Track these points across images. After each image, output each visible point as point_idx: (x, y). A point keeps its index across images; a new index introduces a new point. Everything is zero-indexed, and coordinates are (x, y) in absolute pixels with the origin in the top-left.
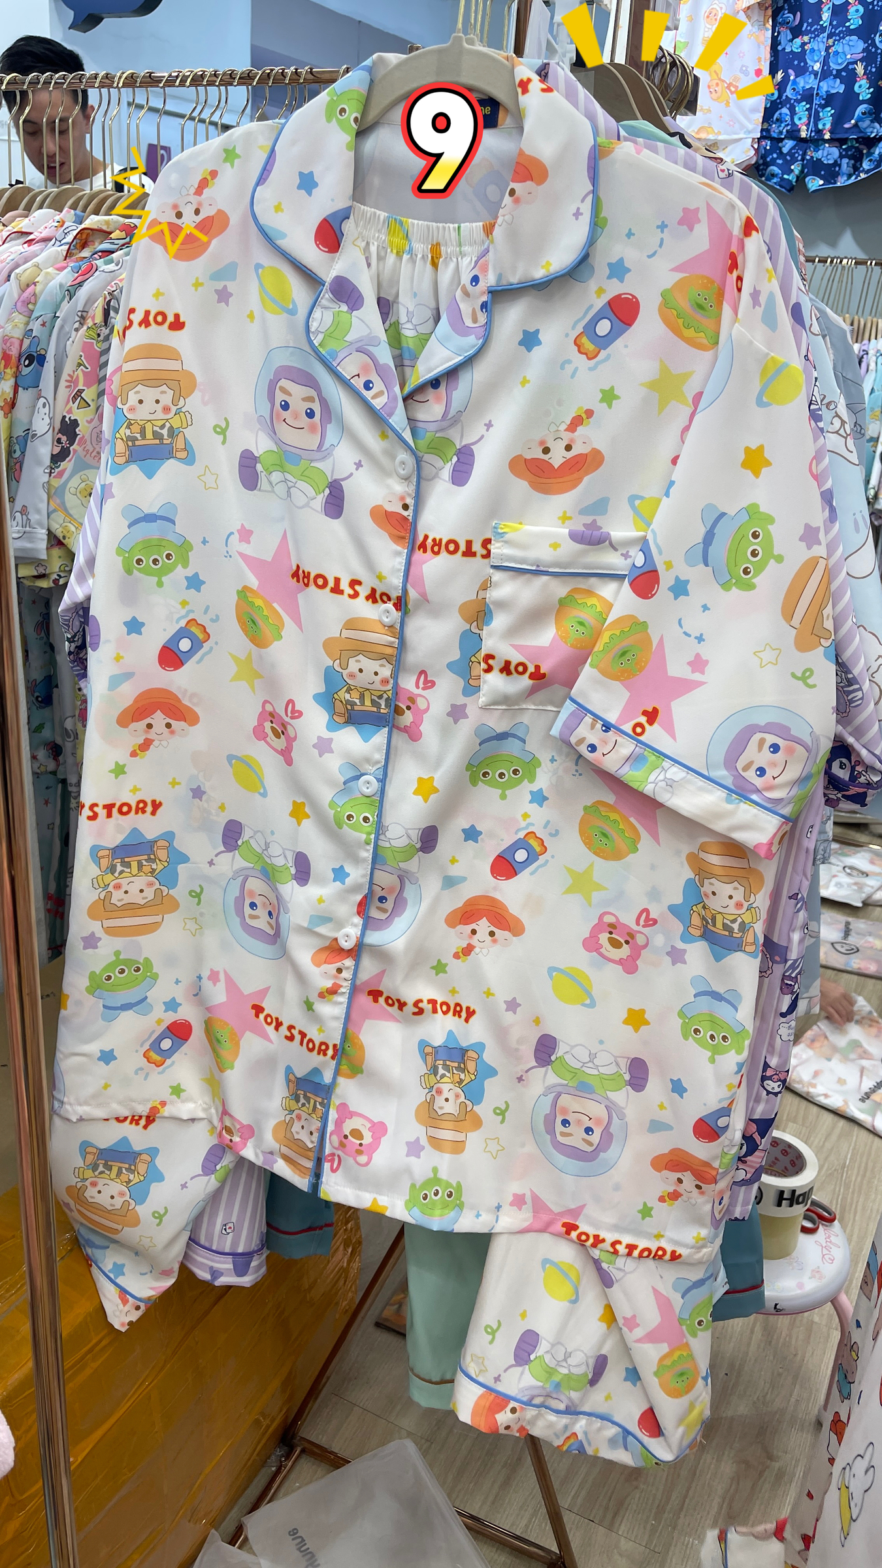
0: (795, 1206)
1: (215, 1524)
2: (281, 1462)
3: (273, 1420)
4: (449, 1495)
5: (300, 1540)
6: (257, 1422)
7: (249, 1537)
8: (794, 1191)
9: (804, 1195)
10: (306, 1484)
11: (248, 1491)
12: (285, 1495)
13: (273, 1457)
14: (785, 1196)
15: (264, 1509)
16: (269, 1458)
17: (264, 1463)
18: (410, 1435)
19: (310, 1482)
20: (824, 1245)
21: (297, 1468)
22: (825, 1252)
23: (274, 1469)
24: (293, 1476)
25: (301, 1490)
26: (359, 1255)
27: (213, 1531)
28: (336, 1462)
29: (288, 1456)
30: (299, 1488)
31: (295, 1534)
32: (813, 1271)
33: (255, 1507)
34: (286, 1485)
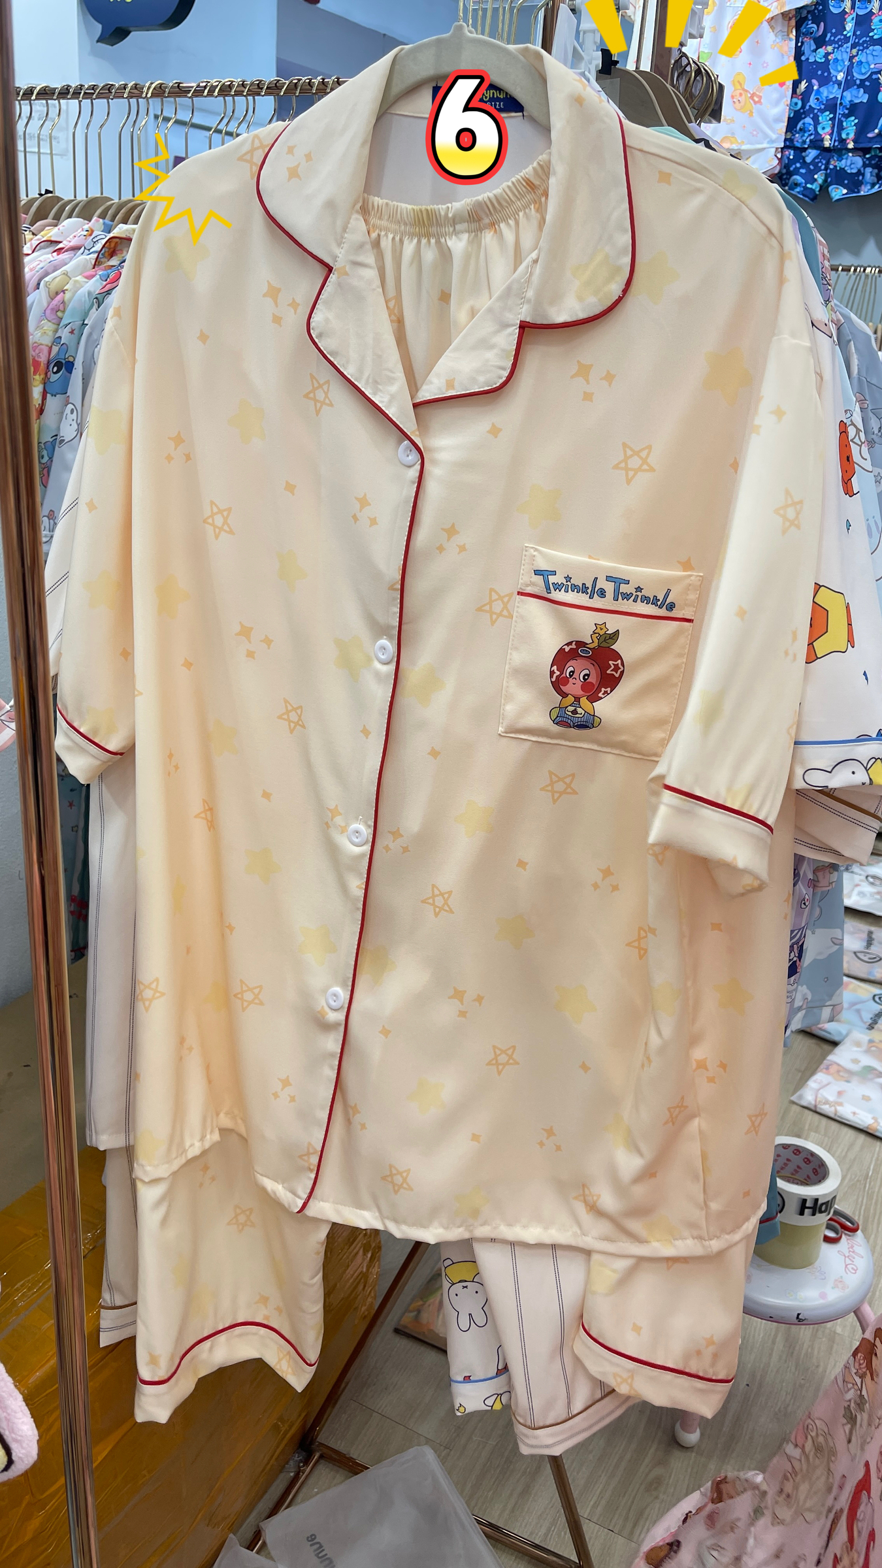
0: (818, 1215)
1: (234, 1528)
2: (299, 1467)
3: (291, 1427)
4: (468, 1503)
5: (318, 1545)
6: (276, 1428)
7: (268, 1541)
8: (816, 1200)
9: (826, 1203)
10: (325, 1490)
11: (267, 1496)
12: (303, 1501)
13: (291, 1463)
14: (807, 1205)
15: (283, 1515)
16: (287, 1463)
17: (282, 1469)
18: (428, 1441)
19: (329, 1488)
20: (847, 1255)
21: (316, 1472)
22: (848, 1261)
23: (292, 1474)
24: (311, 1481)
25: (318, 1496)
26: (378, 1260)
27: (231, 1535)
28: (354, 1468)
29: (306, 1462)
30: (317, 1493)
31: (313, 1540)
32: (836, 1280)
33: (274, 1512)
34: (304, 1490)
